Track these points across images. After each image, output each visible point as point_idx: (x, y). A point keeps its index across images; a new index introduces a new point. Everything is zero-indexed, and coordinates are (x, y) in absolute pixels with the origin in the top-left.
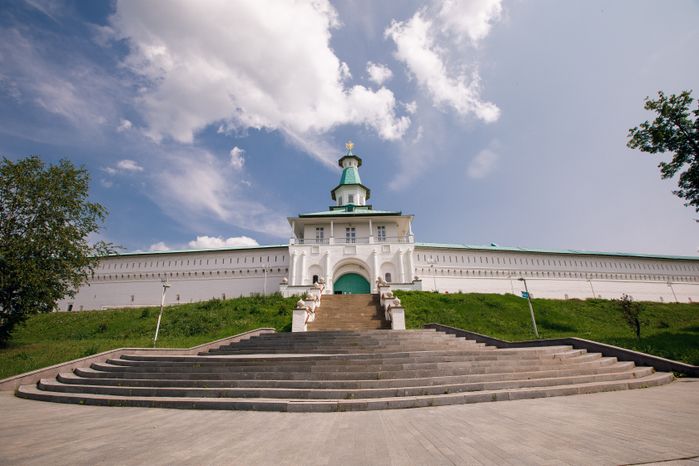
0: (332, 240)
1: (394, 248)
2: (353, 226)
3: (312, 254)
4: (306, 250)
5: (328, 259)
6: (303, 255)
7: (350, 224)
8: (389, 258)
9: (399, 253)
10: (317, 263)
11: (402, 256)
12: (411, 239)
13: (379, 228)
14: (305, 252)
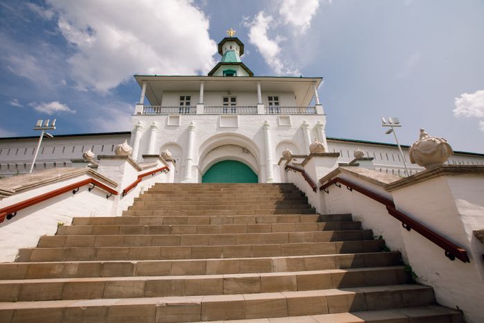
0: (200, 109)
1: (296, 121)
2: (233, 95)
3: (167, 127)
4: (159, 121)
5: (193, 134)
6: (152, 127)
7: (229, 92)
8: (289, 135)
9: (303, 128)
10: (175, 141)
11: (309, 132)
12: (320, 110)
13: (270, 99)
14: (157, 124)
